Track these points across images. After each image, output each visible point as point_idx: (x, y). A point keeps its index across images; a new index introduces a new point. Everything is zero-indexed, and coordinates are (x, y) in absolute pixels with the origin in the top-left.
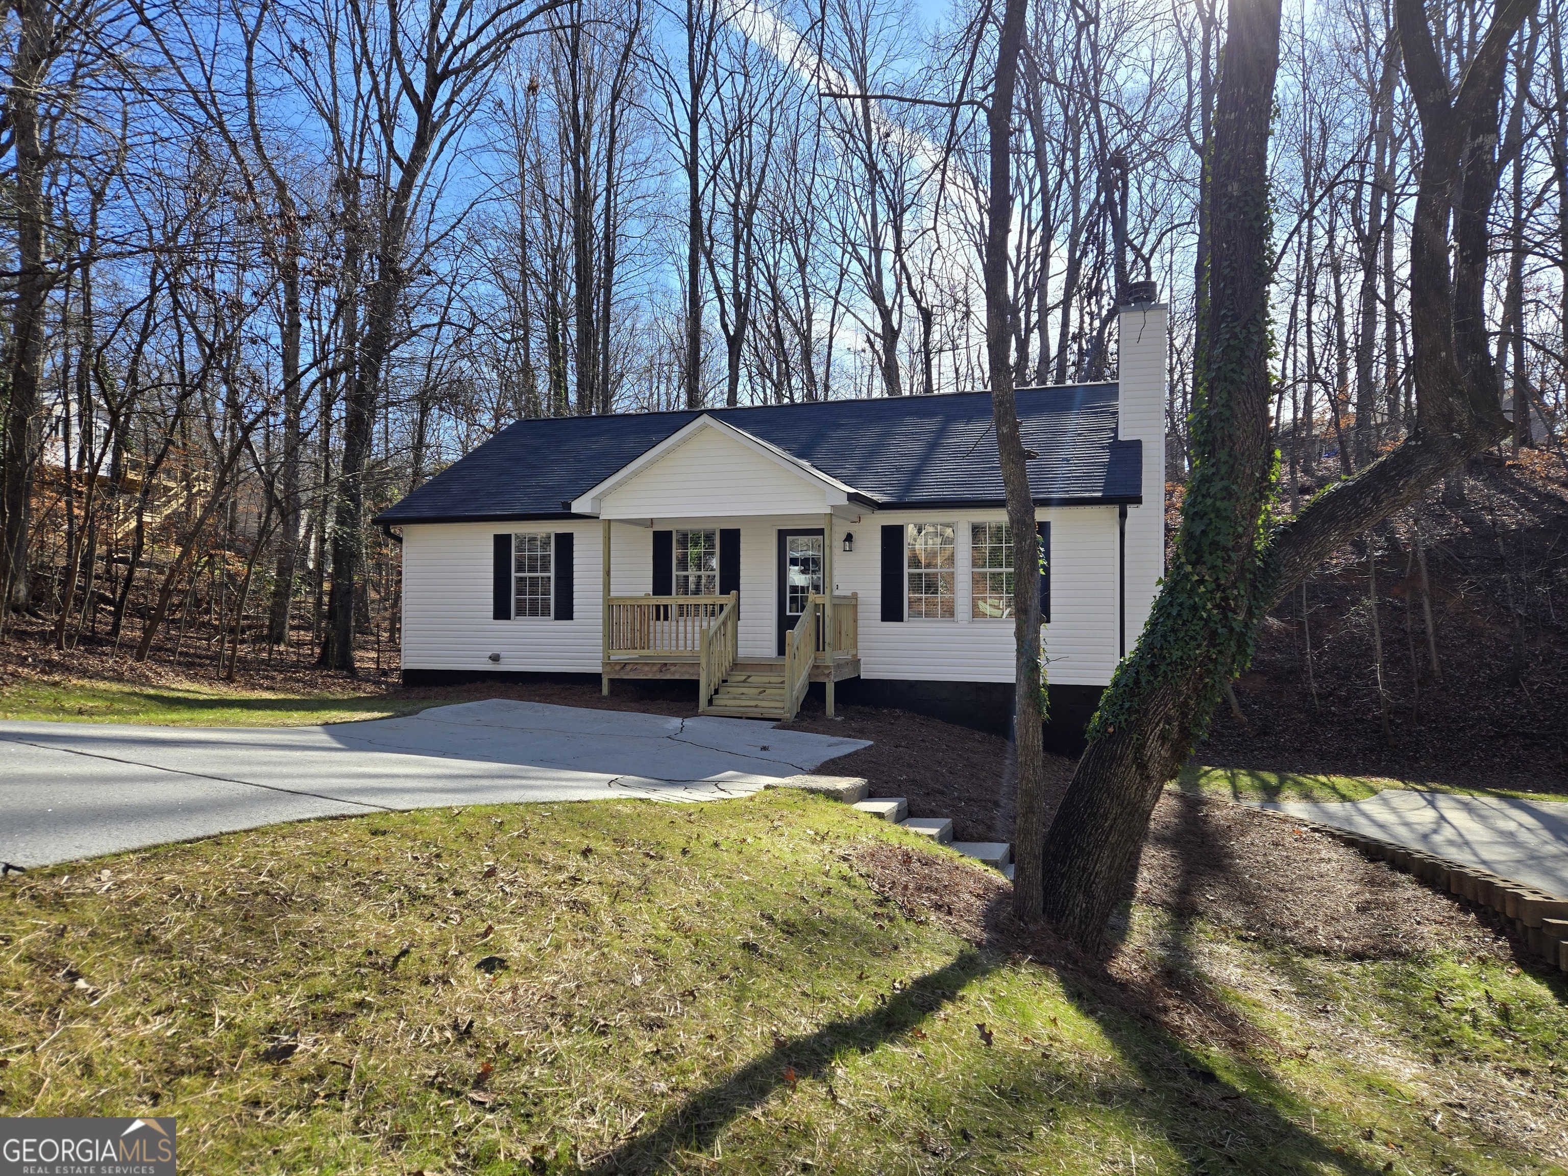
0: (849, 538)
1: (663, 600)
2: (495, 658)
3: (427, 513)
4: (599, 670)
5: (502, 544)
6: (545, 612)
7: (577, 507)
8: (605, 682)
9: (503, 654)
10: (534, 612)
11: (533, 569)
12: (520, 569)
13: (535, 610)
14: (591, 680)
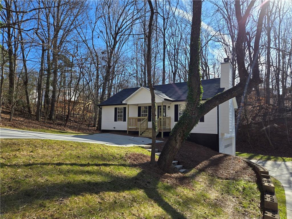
0: (169, 107)
1: (139, 118)
2: (114, 128)
3: (105, 104)
4: (127, 130)
5: (116, 109)
6: (122, 121)
7: (124, 102)
8: (128, 131)
9: (116, 127)
10: (120, 120)
11: (120, 113)
12: (118, 113)
13: (121, 120)
14: (125, 131)
